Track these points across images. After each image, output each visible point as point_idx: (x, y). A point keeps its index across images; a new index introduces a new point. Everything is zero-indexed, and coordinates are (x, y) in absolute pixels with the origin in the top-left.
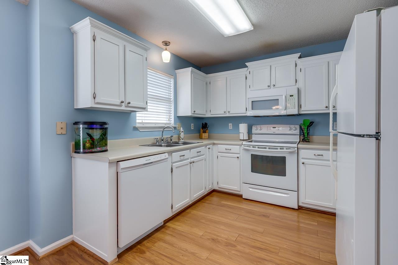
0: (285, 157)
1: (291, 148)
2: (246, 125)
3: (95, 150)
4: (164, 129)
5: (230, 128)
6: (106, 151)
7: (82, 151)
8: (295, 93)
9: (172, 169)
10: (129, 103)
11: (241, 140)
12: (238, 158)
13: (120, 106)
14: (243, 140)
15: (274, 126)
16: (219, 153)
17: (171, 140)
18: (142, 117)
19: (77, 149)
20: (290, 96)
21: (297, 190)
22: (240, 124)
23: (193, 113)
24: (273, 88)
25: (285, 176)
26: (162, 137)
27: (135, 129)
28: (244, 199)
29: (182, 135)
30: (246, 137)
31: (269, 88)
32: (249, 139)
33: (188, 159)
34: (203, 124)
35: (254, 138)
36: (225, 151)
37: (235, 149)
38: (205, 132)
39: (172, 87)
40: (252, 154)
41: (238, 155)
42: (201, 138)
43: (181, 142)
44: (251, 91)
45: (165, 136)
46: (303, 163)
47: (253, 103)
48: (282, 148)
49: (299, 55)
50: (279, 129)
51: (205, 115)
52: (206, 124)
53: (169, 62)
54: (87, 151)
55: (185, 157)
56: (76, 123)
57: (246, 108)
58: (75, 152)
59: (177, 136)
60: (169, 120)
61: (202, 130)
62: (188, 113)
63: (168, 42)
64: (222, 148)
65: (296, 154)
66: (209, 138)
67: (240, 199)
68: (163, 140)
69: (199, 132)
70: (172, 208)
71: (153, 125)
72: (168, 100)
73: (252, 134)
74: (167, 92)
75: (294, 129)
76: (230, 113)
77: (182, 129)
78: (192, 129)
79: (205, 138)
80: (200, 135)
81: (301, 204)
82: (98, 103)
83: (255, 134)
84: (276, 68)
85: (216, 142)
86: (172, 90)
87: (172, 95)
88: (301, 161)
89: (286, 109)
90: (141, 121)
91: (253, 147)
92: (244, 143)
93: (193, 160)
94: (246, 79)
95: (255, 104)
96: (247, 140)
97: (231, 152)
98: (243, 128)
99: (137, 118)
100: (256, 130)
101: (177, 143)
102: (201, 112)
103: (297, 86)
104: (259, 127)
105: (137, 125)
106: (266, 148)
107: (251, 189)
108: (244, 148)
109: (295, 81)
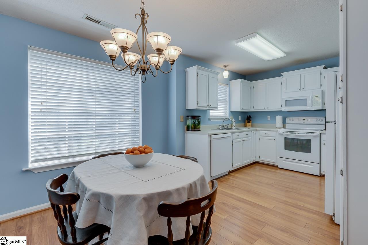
0: (310, 140)
1: (315, 133)
2: (282, 117)
3: (196, 130)
4: (224, 120)
5: (268, 120)
6: (200, 131)
7: (190, 130)
8: (320, 94)
9: (233, 143)
10: (211, 106)
11: (277, 128)
12: (275, 140)
13: (207, 107)
14: (279, 128)
15: (304, 118)
16: (260, 137)
17: (228, 127)
18: (212, 112)
19: (188, 129)
20: (316, 96)
21: (319, 162)
22: (276, 117)
23: (242, 109)
24: (303, 91)
25: (310, 152)
26: (223, 124)
27: (209, 119)
28: (279, 168)
29: (234, 124)
30: (281, 126)
31: (299, 90)
32: (284, 127)
33: (240, 138)
34: (247, 116)
35: (287, 126)
36: (265, 135)
37: (273, 134)
38: (249, 122)
39: (228, 92)
40: (285, 138)
41: (275, 138)
42: (246, 126)
43: (234, 128)
44: (285, 92)
45: (224, 124)
46: (324, 144)
47: (286, 101)
48: (308, 133)
49: (323, 66)
50: (308, 120)
51: (249, 110)
52: (250, 116)
53: (227, 77)
54: (192, 130)
55: (240, 137)
56: (188, 116)
57: (281, 105)
58: (187, 131)
59: (231, 124)
60: (226, 114)
61: (247, 121)
62: (239, 109)
63: (227, 66)
64: (263, 133)
65: (319, 138)
66: (252, 126)
67: (276, 168)
68: (223, 127)
69: (245, 122)
70: (233, 166)
71: (217, 117)
72: (225, 101)
73: (286, 124)
74: (225, 96)
75: (320, 120)
76: (268, 109)
77: (234, 120)
78: (240, 120)
79: (249, 126)
80: (245, 124)
81: (322, 173)
82: (199, 107)
83: (289, 124)
84: (305, 76)
85: (258, 129)
86: (228, 94)
87: (228, 97)
88: (323, 142)
89: (312, 105)
90: (211, 115)
91: (286, 132)
92: (279, 130)
93: (243, 139)
94: (281, 84)
95: (288, 102)
96: (282, 128)
97: (269, 135)
98: (279, 119)
99: (210, 113)
100: (289, 121)
101: (231, 129)
102: (247, 109)
103: (322, 89)
104: (291, 118)
105: (210, 117)
106: (296, 133)
107: (284, 162)
108: (279, 133)
109: (320, 85)
